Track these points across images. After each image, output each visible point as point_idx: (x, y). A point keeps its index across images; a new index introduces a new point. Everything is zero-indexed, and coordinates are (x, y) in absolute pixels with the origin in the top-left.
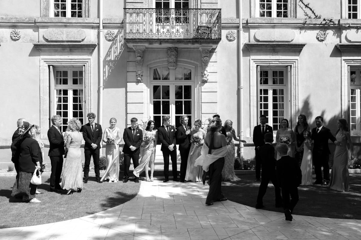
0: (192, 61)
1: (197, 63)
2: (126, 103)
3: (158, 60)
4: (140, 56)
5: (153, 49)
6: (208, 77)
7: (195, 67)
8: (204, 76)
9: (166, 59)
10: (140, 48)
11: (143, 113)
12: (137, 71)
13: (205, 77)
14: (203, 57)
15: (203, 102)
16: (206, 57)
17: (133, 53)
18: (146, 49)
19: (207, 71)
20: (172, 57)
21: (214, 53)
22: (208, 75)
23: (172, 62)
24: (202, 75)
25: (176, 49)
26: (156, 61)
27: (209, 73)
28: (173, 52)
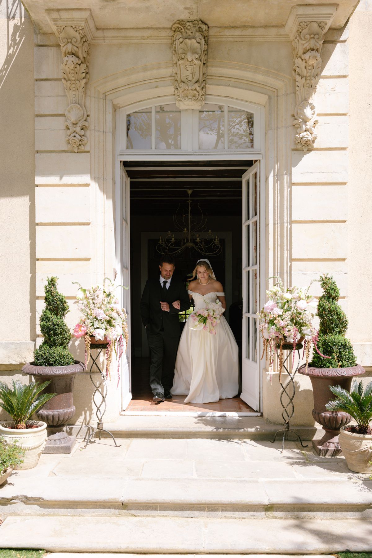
0: (260, 78)
1: (278, 84)
2: (33, 224)
3: (141, 76)
4: (73, 54)
5: (123, 33)
6: (315, 131)
7: (270, 98)
8: (300, 127)
9: (169, 71)
10: (73, 19)
11: (88, 260)
12: (66, 113)
13: (306, 130)
14: (300, 53)
15: (298, 219)
16: (313, 50)
17: (54, 49)
18: (99, 34)
19: (312, 108)
20: (190, 57)
21: (338, 45)
22: (316, 123)
23: (190, 78)
24: (296, 122)
25: (204, 27)
26: (134, 78)
27: (318, 115)
28: (194, 38)
